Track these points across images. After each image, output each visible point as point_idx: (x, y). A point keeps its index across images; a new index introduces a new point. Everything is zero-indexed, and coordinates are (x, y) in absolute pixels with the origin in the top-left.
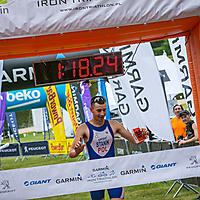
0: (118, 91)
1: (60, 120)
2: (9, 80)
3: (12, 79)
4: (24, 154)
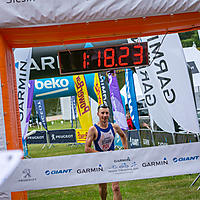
1: (87, 109)
2: (37, 68)
4: (51, 142)
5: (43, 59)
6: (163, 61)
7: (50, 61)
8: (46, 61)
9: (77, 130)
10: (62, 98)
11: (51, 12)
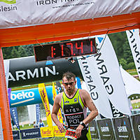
0: (90, 84)
2: (13, 79)
3: (15, 78)
4: (23, 138)
5: (17, 73)
6: (104, 66)
7: (22, 74)
8: (19, 74)
9: (41, 129)
10: (28, 106)
11: (29, 17)
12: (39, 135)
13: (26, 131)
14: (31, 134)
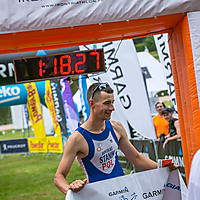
1: (40, 118)
4: (3, 152)
6: (118, 67)
7: (1, 69)
9: (29, 139)
10: (12, 107)
11: (6, 20)
12: (26, 149)
13: (8, 143)
14: (15, 146)
